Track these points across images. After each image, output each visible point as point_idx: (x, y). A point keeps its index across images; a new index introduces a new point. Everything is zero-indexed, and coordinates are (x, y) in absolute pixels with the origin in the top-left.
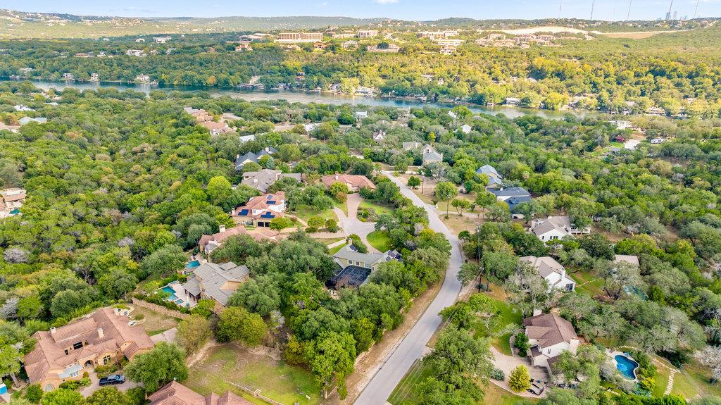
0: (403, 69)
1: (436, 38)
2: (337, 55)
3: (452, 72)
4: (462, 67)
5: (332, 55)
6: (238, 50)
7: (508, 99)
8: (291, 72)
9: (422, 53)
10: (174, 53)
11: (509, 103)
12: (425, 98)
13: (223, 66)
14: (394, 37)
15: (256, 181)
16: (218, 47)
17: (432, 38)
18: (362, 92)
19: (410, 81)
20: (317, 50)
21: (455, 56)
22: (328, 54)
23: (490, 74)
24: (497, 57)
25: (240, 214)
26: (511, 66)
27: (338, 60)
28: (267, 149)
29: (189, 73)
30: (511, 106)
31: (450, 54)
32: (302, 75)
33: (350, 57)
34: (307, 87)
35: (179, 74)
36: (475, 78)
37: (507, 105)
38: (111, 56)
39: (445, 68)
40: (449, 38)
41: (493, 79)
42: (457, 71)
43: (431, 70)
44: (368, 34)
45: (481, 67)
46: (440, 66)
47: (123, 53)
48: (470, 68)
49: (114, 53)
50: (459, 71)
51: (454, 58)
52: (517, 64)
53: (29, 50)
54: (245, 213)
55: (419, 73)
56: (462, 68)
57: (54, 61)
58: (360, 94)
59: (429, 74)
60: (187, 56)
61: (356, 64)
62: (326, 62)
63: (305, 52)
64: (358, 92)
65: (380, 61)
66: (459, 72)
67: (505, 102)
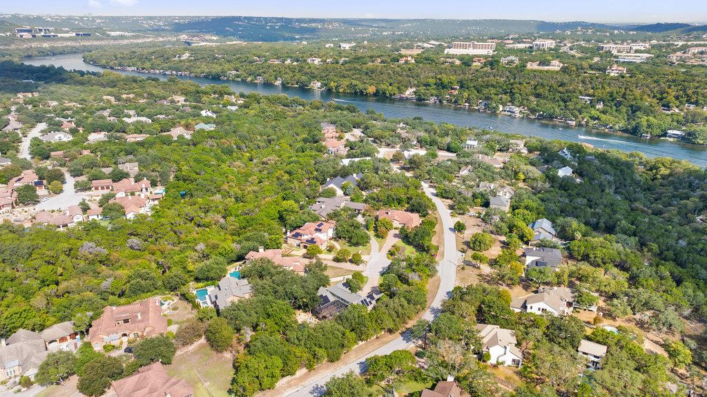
0: (561, 89)
1: (619, 52)
2: (494, 71)
3: (615, 95)
4: (628, 90)
5: (489, 71)
6: (402, 61)
7: (669, 131)
8: (446, 85)
9: (585, 73)
10: (346, 62)
11: (670, 137)
12: (574, 123)
13: (385, 77)
14: (571, 49)
15: (323, 206)
16: (384, 58)
17: (615, 52)
18: (508, 111)
19: (565, 102)
20: (476, 64)
21: (623, 77)
22: (485, 69)
23: (661, 99)
24: (674, 81)
25: (293, 236)
26: (690, 92)
27: (494, 76)
28: (355, 175)
29: (354, 82)
30: (671, 140)
31: (616, 75)
32: (456, 89)
33: (508, 73)
34: (456, 102)
35: (345, 82)
36: (640, 103)
37: (667, 138)
38: (295, 63)
39: (608, 90)
40: (636, 51)
41: (663, 106)
42: (621, 94)
43: (591, 91)
44: (543, 45)
45: (652, 92)
46: (603, 87)
47: (305, 61)
48: (637, 92)
49: (298, 61)
50: (624, 94)
51: (621, 79)
52: (699, 90)
53: (238, 56)
54: (296, 236)
55: (578, 93)
56: (628, 92)
57: (253, 66)
58: (506, 113)
59: (588, 95)
60: (356, 65)
61: (512, 81)
62: (482, 77)
63: (463, 66)
64: (505, 111)
65: (538, 79)
66: (624, 96)
67: (665, 135)
